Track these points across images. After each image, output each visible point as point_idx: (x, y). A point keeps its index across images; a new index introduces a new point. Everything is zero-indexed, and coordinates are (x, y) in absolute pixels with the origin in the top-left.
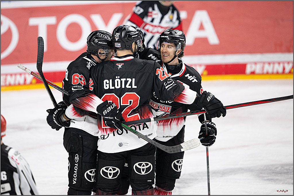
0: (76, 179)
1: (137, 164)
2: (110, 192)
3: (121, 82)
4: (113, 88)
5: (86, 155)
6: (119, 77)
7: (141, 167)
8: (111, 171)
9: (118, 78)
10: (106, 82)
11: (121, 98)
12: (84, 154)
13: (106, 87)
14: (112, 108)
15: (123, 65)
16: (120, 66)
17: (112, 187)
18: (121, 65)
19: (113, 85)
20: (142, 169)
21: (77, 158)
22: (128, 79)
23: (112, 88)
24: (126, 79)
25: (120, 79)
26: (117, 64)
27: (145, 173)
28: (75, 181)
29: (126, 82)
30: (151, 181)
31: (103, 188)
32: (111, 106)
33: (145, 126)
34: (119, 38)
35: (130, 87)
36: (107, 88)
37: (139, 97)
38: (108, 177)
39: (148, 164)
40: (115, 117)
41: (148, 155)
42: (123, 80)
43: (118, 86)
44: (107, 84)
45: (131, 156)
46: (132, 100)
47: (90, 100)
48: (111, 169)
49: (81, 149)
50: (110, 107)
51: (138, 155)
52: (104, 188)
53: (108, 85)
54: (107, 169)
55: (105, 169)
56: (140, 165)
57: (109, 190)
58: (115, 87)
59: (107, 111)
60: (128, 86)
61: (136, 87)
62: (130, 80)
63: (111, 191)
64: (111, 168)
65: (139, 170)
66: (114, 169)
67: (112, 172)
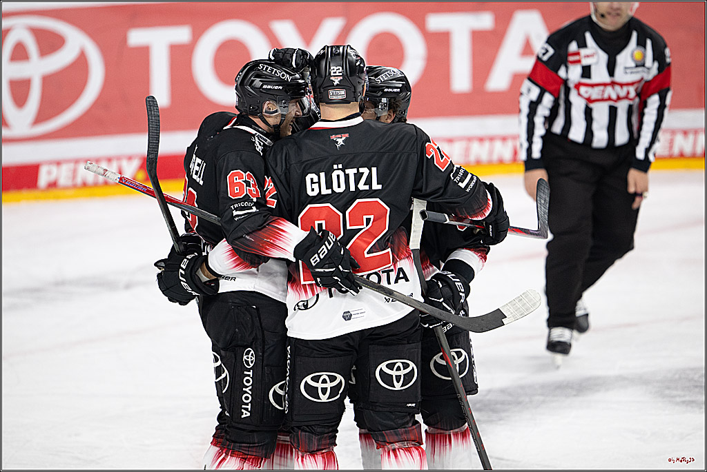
0: (249, 407)
1: (383, 366)
2: (326, 435)
3: (347, 176)
4: (329, 192)
5: (271, 349)
6: (340, 166)
7: (394, 373)
8: (326, 382)
9: (338, 169)
10: (312, 179)
11: (347, 212)
12: (266, 347)
13: (313, 190)
14: (329, 248)
15: (347, 138)
16: (340, 141)
17: (329, 421)
18: (344, 138)
19: (329, 185)
20: (396, 376)
21: (250, 357)
22: (361, 170)
23: (325, 191)
24: (358, 170)
25: (343, 170)
26: (333, 137)
27: (402, 386)
28: (249, 412)
29: (358, 177)
30: (414, 405)
31: (307, 426)
32: (326, 243)
33: (401, 275)
34: (341, 78)
35: (367, 187)
36: (315, 193)
37: (388, 209)
38: (320, 399)
39: (408, 365)
40: (340, 267)
41: (408, 343)
42: (351, 172)
43: (339, 186)
44: (314, 184)
45: (370, 346)
46: (372, 217)
47: (277, 233)
48: (324, 379)
49: (260, 336)
50: (324, 247)
51: (386, 344)
52: (310, 426)
53: (316, 186)
54: (316, 379)
55: (312, 379)
56: (390, 367)
57: (323, 429)
58: (333, 191)
59: (319, 257)
60: (362, 186)
61: (380, 187)
62: (365, 171)
63: (326, 431)
64: (324, 376)
65: (387, 378)
66: (333, 379)
67: (329, 385)
